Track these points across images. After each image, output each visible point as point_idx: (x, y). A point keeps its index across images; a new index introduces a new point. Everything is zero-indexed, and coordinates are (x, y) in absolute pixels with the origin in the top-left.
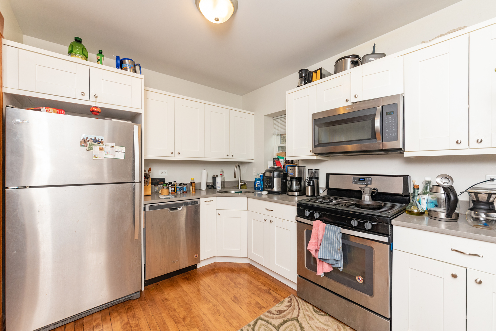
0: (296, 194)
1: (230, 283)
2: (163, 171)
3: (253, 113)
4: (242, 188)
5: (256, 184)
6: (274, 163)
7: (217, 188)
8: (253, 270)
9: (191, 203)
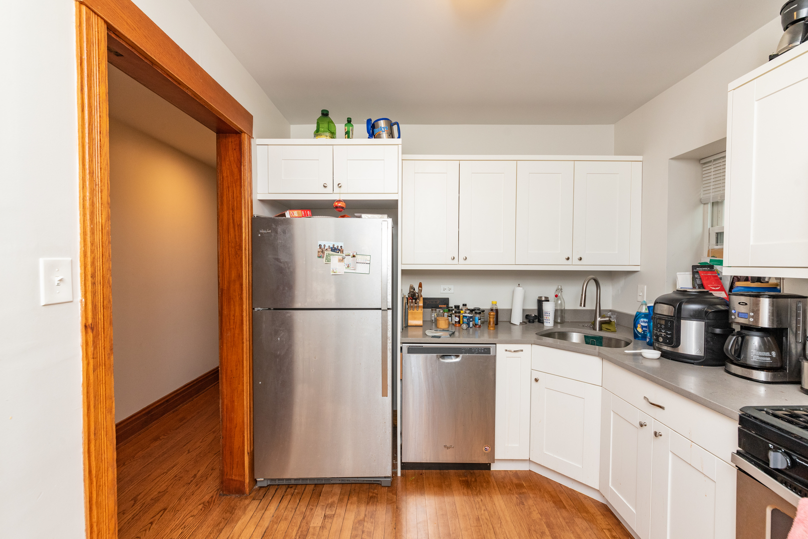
0: (762, 375)
1: (543, 533)
2: (446, 287)
3: (640, 158)
4: (603, 329)
5: (639, 326)
6: (694, 279)
7: (546, 324)
8: (609, 527)
9: (478, 351)
